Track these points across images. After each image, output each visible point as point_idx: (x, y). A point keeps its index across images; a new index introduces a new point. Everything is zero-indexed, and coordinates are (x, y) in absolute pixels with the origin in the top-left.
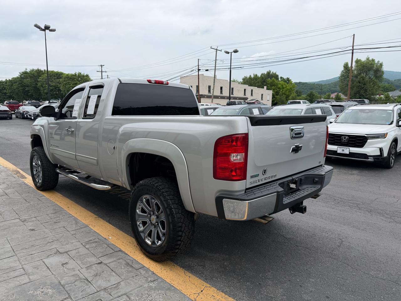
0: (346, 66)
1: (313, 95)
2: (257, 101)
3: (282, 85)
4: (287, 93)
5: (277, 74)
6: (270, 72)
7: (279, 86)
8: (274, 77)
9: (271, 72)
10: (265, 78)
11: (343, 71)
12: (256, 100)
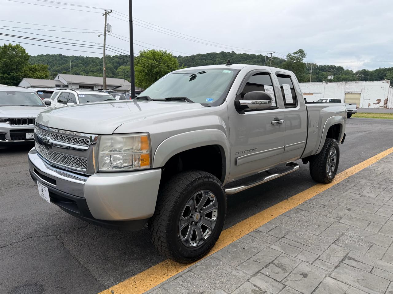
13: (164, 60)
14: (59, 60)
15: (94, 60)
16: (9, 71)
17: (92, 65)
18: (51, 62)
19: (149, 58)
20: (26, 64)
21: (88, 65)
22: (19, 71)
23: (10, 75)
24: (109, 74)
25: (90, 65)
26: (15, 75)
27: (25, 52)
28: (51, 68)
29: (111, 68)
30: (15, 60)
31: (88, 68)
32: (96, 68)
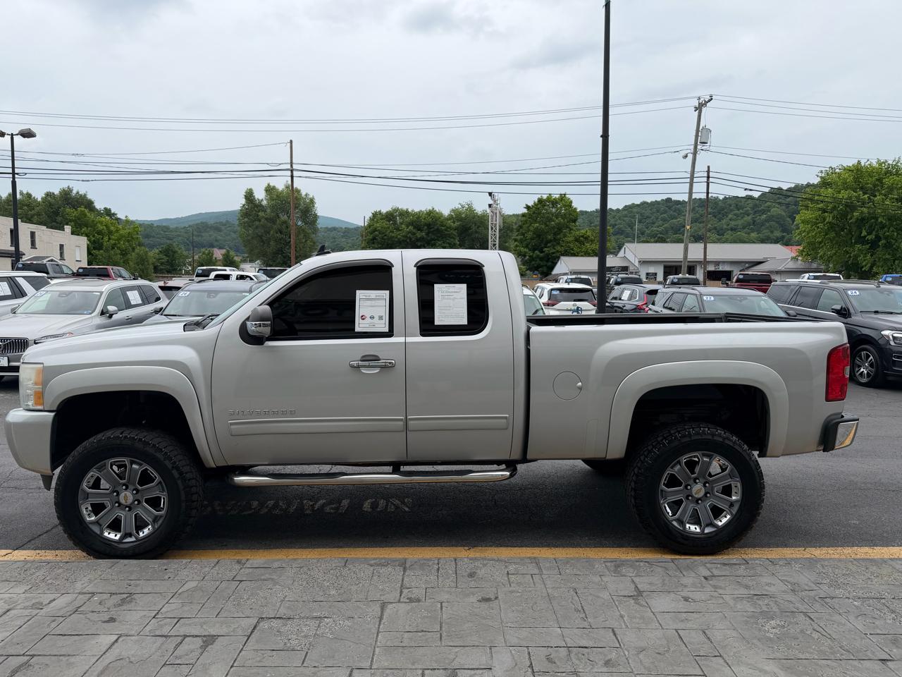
0: (249, 196)
1: (175, 252)
2: (52, 260)
3: (106, 226)
4: (122, 244)
5: (89, 197)
6: (71, 191)
7: (100, 227)
8: (82, 204)
9: (74, 192)
10: (56, 206)
11: (244, 205)
12: (48, 259)
13: (886, 186)
14: (665, 212)
15: (740, 204)
16: (543, 246)
17: (735, 215)
18: (648, 217)
19: (846, 186)
20: (571, 229)
21: (726, 215)
22: (559, 244)
23: (544, 252)
24: (772, 232)
25: (730, 216)
26: (551, 251)
27: (570, 206)
28: (646, 230)
29: (778, 218)
30: (553, 223)
31: (724, 221)
32: (742, 221)
